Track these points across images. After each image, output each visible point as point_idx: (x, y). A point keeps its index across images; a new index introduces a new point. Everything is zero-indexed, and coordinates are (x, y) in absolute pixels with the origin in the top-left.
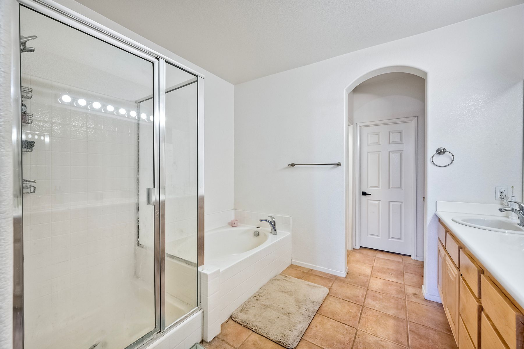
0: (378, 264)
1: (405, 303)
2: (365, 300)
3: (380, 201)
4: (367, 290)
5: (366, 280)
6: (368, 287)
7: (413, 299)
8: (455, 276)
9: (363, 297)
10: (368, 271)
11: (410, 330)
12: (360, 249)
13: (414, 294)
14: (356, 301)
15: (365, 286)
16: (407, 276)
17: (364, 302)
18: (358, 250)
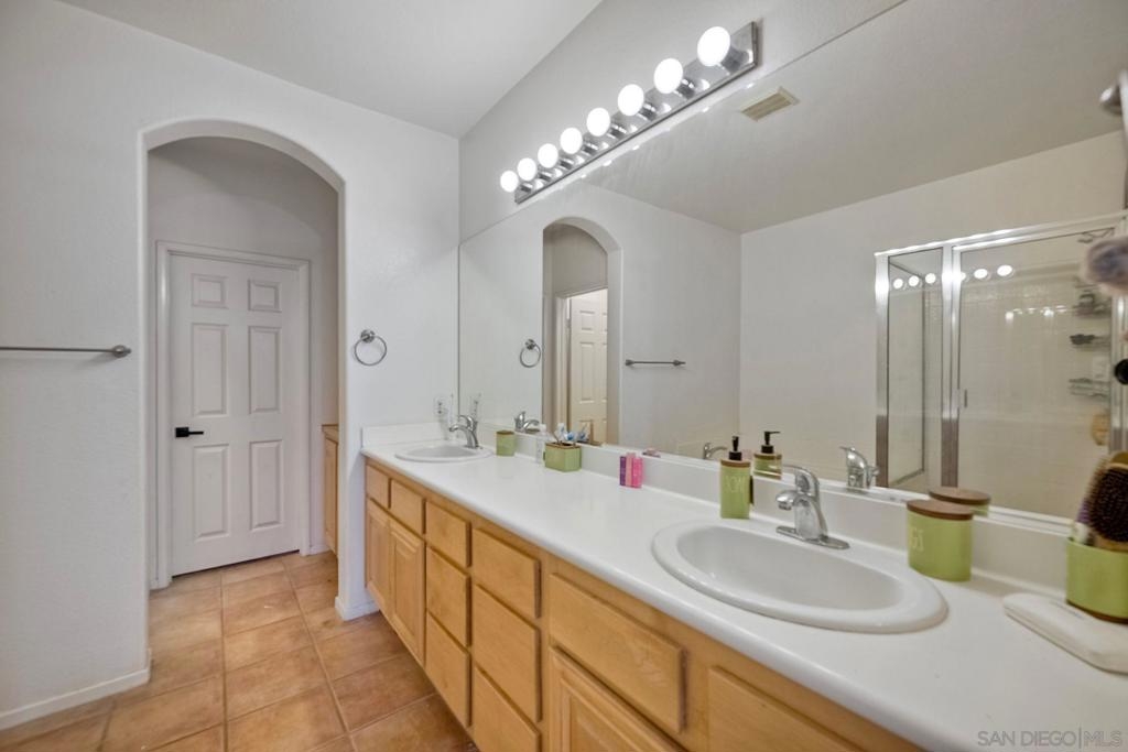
0: (229, 601)
1: (315, 651)
2: (225, 705)
3: (227, 445)
4: (224, 675)
5: (213, 656)
6: (224, 668)
7: (328, 634)
8: (413, 550)
9: (217, 699)
10: (211, 628)
11: (339, 699)
12: (171, 585)
13: (326, 624)
14: (204, 723)
15: (217, 669)
16: (303, 594)
17: (225, 711)
18: (167, 588)
